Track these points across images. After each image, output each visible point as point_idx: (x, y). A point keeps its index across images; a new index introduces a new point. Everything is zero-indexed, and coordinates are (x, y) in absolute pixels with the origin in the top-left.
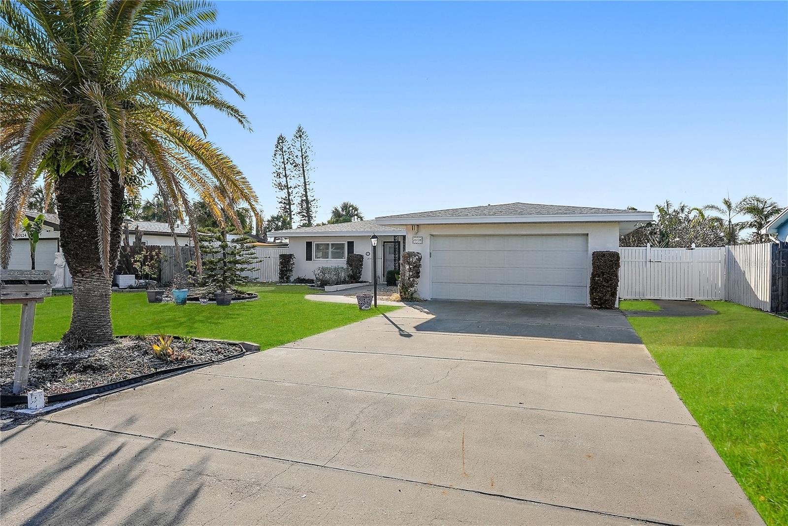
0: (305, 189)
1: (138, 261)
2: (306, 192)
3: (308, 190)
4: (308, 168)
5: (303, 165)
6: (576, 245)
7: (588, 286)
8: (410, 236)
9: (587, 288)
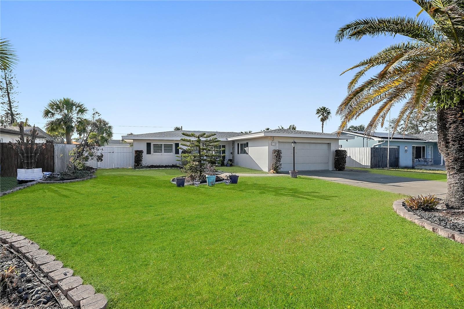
6: (325, 147)
7: (329, 162)
8: (270, 142)
9: (329, 163)
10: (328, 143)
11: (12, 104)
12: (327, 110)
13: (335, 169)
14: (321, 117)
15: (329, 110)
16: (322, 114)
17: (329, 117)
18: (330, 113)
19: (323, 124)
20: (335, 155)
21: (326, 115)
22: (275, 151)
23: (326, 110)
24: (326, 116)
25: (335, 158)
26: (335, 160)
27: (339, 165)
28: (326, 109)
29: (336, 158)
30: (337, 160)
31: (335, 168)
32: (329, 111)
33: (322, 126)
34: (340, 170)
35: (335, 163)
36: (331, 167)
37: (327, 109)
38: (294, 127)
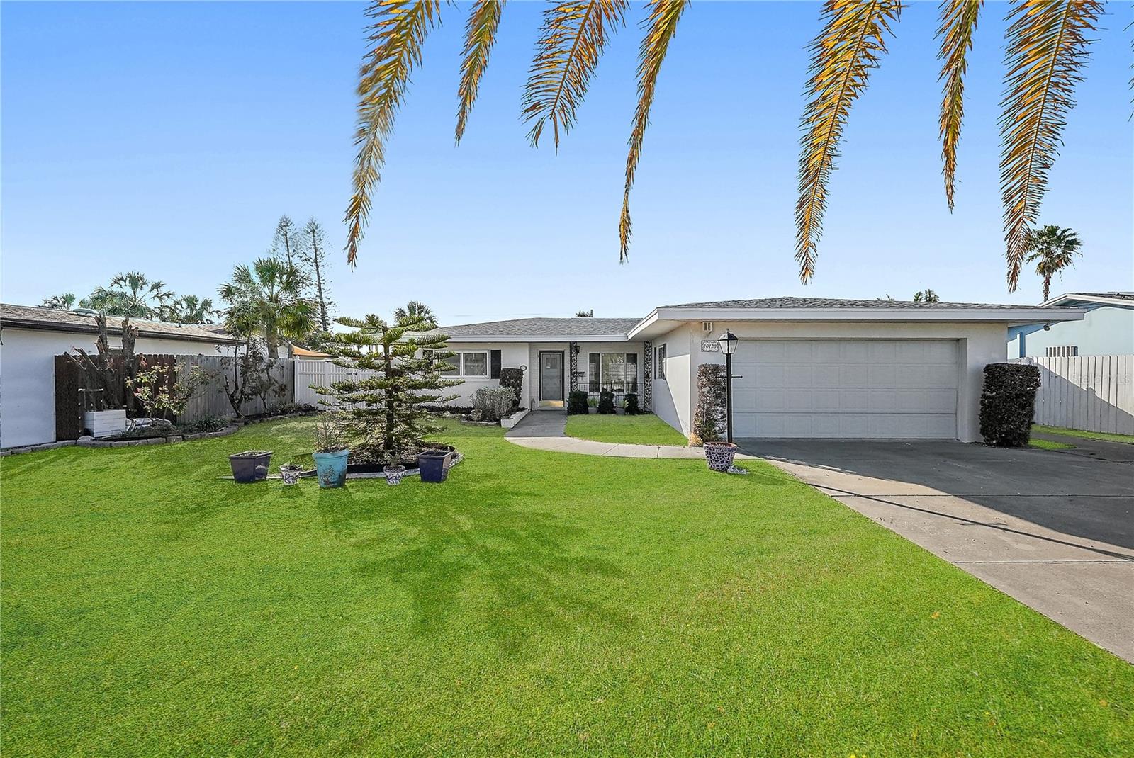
0: (320, 289)
1: (145, 384)
2: (321, 293)
3: (323, 291)
4: (322, 263)
5: (316, 258)
6: (943, 354)
7: (959, 413)
8: (697, 339)
9: (959, 416)
10: (958, 340)
11: (322, 286)
12: (1067, 234)
13: (982, 439)
14: (1041, 258)
15: (1074, 234)
16: (1042, 250)
17: (1074, 256)
18: (1078, 244)
19: (1047, 283)
20: (983, 384)
21: (1059, 252)
22: (705, 370)
23: (1059, 237)
24: (1058, 256)
25: (984, 396)
26: (982, 403)
27: (1000, 424)
28: (1059, 232)
29: (989, 397)
30: (990, 407)
31: (983, 434)
32: (1073, 237)
33: (1043, 288)
34: (1005, 442)
35: (983, 413)
36: (965, 429)
37: (1064, 231)
38: (932, 296)
